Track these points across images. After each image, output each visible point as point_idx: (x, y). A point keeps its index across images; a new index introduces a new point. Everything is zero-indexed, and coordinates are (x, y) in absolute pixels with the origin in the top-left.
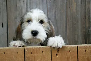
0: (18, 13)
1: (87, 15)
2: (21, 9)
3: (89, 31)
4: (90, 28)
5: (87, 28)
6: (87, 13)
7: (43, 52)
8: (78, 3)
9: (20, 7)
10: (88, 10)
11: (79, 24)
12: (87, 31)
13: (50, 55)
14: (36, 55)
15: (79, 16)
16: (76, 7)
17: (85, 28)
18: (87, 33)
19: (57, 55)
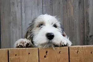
0: (12, 18)
1: (85, 20)
2: (15, 14)
3: (87, 37)
4: (88, 34)
5: (85, 33)
6: (85, 18)
7: (29, 53)
8: (76, 7)
9: (14, 12)
10: (86, 14)
11: (77, 29)
12: (86, 37)
13: (38, 57)
14: (21, 57)
15: (77, 21)
16: (74, 12)
17: (84, 33)
18: (86, 39)
19: (45, 57)
